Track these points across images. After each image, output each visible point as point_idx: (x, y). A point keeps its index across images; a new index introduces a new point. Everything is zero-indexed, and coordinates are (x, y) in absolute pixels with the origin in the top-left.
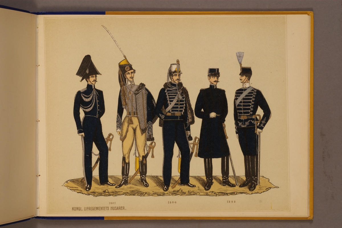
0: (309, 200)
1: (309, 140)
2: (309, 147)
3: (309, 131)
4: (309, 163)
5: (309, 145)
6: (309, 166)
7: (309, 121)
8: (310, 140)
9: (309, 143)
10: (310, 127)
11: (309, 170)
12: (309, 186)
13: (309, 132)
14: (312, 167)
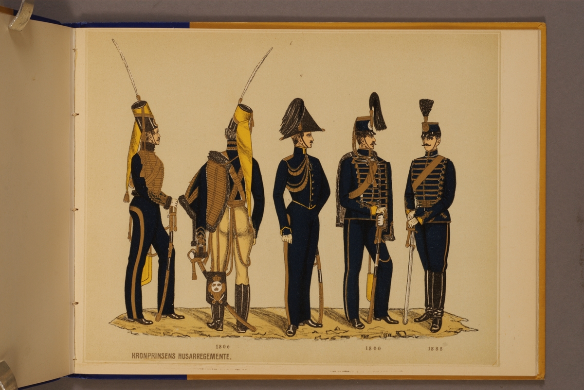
0: (538, 346)
1: (538, 244)
2: (538, 255)
3: (538, 228)
4: (538, 282)
5: (538, 253)
6: (538, 287)
7: (538, 211)
8: (540, 243)
9: (538, 249)
10: (540, 222)
11: (538, 295)
12: (538, 322)
13: (538, 230)
14: (544, 290)
